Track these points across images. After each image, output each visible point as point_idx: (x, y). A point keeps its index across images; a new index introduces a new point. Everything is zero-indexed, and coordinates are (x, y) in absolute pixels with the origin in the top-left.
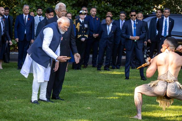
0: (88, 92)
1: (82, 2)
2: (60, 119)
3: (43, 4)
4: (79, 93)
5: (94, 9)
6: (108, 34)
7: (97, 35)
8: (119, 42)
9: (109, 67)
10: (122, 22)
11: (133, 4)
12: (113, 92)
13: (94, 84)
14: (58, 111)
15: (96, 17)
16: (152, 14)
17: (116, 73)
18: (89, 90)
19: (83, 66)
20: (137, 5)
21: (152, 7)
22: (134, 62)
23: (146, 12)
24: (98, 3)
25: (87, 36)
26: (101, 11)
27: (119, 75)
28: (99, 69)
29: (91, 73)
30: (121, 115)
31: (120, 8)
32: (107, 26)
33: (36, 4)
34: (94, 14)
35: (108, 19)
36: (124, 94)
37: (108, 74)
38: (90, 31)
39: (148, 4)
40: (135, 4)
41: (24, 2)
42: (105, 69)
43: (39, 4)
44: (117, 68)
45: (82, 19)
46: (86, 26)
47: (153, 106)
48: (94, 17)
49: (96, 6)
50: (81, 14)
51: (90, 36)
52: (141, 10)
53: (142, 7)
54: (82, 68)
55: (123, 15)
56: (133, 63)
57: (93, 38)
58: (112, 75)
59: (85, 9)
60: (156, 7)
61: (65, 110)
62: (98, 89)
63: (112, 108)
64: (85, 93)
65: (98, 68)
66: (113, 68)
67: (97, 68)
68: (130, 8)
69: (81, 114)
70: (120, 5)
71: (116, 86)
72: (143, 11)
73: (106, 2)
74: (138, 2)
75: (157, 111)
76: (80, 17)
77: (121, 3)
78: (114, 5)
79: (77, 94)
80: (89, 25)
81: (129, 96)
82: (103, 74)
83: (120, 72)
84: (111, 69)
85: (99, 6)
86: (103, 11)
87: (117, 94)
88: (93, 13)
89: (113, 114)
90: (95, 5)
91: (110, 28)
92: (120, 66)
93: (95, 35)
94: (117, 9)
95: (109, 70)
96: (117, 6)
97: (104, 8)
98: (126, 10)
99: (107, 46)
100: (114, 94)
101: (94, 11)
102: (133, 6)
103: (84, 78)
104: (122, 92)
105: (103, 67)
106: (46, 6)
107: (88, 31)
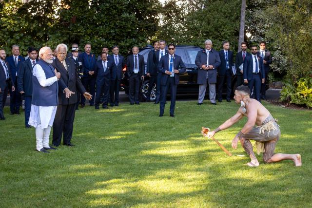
0: (89, 133)
1: (73, 38)
2: (63, 166)
3: (32, 43)
4: (80, 135)
5: (89, 46)
6: (105, 71)
7: (93, 72)
8: (115, 78)
9: (107, 105)
10: (116, 57)
11: (127, 37)
12: (115, 131)
13: (94, 124)
14: (60, 157)
15: (91, 54)
16: (147, 46)
17: (115, 111)
18: (89, 131)
19: (80, 105)
20: (131, 37)
21: (146, 39)
22: (133, 97)
23: (140, 45)
24: (91, 38)
25: (82, 74)
26: (94, 47)
27: (119, 112)
28: (97, 108)
29: (89, 112)
30: (127, 155)
31: (113, 42)
32: (103, 62)
33: (25, 42)
34: (89, 50)
35: (104, 55)
36: (126, 133)
37: (108, 112)
38: (85, 68)
39: (142, 36)
40: (129, 37)
41: (12, 42)
42: (104, 107)
43: (27, 43)
44: (116, 105)
45: (75, 56)
46: (80, 63)
47: (157, 142)
48: (89, 54)
49: (88, 42)
50: (74, 51)
51: (86, 74)
52: (135, 43)
53: (136, 41)
54: (79, 108)
55: (116, 48)
56: (131, 98)
57: (89, 75)
58: (111, 112)
59: (75, 45)
60: (149, 38)
61: (68, 156)
62: (99, 130)
63: (116, 149)
64: (86, 135)
65: (96, 106)
66: (112, 106)
67: (94, 107)
68: (124, 41)
69: (85, 159)
70: (113, 39)
71: (117, 124)
72: (137, 44)
73: (99, 37)
74: (132, 35)
75: (162, 148)
76: (73, 55)
77: (114, 37)
78: (107, 39)
79: (78, 137)
80: (83, 63)
81: (132, 134)
82: (102, 113)
83: (120, 109)
84: (109, 107)
85: (92, 42)
86: (96, 47)
87: (119, 133)
88: (87, 49)
89: (118, 156)
90: (87, 40)
91: (105, 64)
92: (118, 102)
93: (91, 73)
94: (111, 43)
95: (108, 108)
96: (110, 40)
97: (97, 43)
98: (120, 43)
99: (105, 84)
100: (116, 133)
101: (88, 48)
102: (127, 39)
103: (83, 118)
104: (124, 131)
105: (101, 105)
106: (35, 44)
107: (83, 69)
